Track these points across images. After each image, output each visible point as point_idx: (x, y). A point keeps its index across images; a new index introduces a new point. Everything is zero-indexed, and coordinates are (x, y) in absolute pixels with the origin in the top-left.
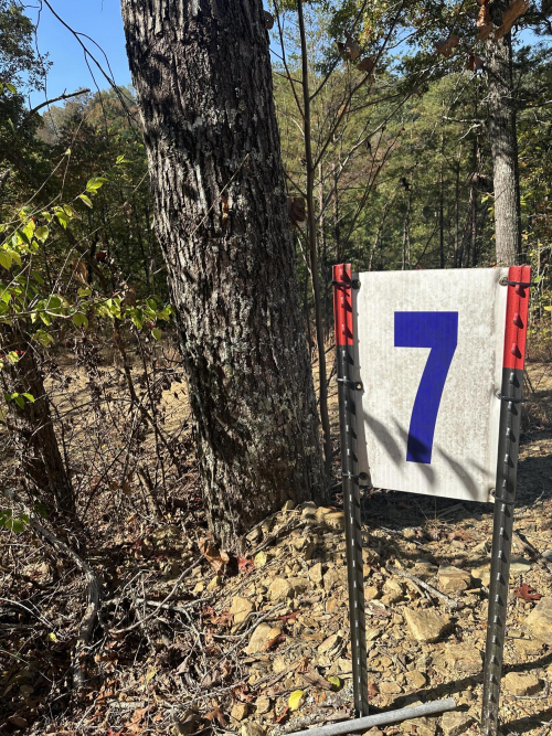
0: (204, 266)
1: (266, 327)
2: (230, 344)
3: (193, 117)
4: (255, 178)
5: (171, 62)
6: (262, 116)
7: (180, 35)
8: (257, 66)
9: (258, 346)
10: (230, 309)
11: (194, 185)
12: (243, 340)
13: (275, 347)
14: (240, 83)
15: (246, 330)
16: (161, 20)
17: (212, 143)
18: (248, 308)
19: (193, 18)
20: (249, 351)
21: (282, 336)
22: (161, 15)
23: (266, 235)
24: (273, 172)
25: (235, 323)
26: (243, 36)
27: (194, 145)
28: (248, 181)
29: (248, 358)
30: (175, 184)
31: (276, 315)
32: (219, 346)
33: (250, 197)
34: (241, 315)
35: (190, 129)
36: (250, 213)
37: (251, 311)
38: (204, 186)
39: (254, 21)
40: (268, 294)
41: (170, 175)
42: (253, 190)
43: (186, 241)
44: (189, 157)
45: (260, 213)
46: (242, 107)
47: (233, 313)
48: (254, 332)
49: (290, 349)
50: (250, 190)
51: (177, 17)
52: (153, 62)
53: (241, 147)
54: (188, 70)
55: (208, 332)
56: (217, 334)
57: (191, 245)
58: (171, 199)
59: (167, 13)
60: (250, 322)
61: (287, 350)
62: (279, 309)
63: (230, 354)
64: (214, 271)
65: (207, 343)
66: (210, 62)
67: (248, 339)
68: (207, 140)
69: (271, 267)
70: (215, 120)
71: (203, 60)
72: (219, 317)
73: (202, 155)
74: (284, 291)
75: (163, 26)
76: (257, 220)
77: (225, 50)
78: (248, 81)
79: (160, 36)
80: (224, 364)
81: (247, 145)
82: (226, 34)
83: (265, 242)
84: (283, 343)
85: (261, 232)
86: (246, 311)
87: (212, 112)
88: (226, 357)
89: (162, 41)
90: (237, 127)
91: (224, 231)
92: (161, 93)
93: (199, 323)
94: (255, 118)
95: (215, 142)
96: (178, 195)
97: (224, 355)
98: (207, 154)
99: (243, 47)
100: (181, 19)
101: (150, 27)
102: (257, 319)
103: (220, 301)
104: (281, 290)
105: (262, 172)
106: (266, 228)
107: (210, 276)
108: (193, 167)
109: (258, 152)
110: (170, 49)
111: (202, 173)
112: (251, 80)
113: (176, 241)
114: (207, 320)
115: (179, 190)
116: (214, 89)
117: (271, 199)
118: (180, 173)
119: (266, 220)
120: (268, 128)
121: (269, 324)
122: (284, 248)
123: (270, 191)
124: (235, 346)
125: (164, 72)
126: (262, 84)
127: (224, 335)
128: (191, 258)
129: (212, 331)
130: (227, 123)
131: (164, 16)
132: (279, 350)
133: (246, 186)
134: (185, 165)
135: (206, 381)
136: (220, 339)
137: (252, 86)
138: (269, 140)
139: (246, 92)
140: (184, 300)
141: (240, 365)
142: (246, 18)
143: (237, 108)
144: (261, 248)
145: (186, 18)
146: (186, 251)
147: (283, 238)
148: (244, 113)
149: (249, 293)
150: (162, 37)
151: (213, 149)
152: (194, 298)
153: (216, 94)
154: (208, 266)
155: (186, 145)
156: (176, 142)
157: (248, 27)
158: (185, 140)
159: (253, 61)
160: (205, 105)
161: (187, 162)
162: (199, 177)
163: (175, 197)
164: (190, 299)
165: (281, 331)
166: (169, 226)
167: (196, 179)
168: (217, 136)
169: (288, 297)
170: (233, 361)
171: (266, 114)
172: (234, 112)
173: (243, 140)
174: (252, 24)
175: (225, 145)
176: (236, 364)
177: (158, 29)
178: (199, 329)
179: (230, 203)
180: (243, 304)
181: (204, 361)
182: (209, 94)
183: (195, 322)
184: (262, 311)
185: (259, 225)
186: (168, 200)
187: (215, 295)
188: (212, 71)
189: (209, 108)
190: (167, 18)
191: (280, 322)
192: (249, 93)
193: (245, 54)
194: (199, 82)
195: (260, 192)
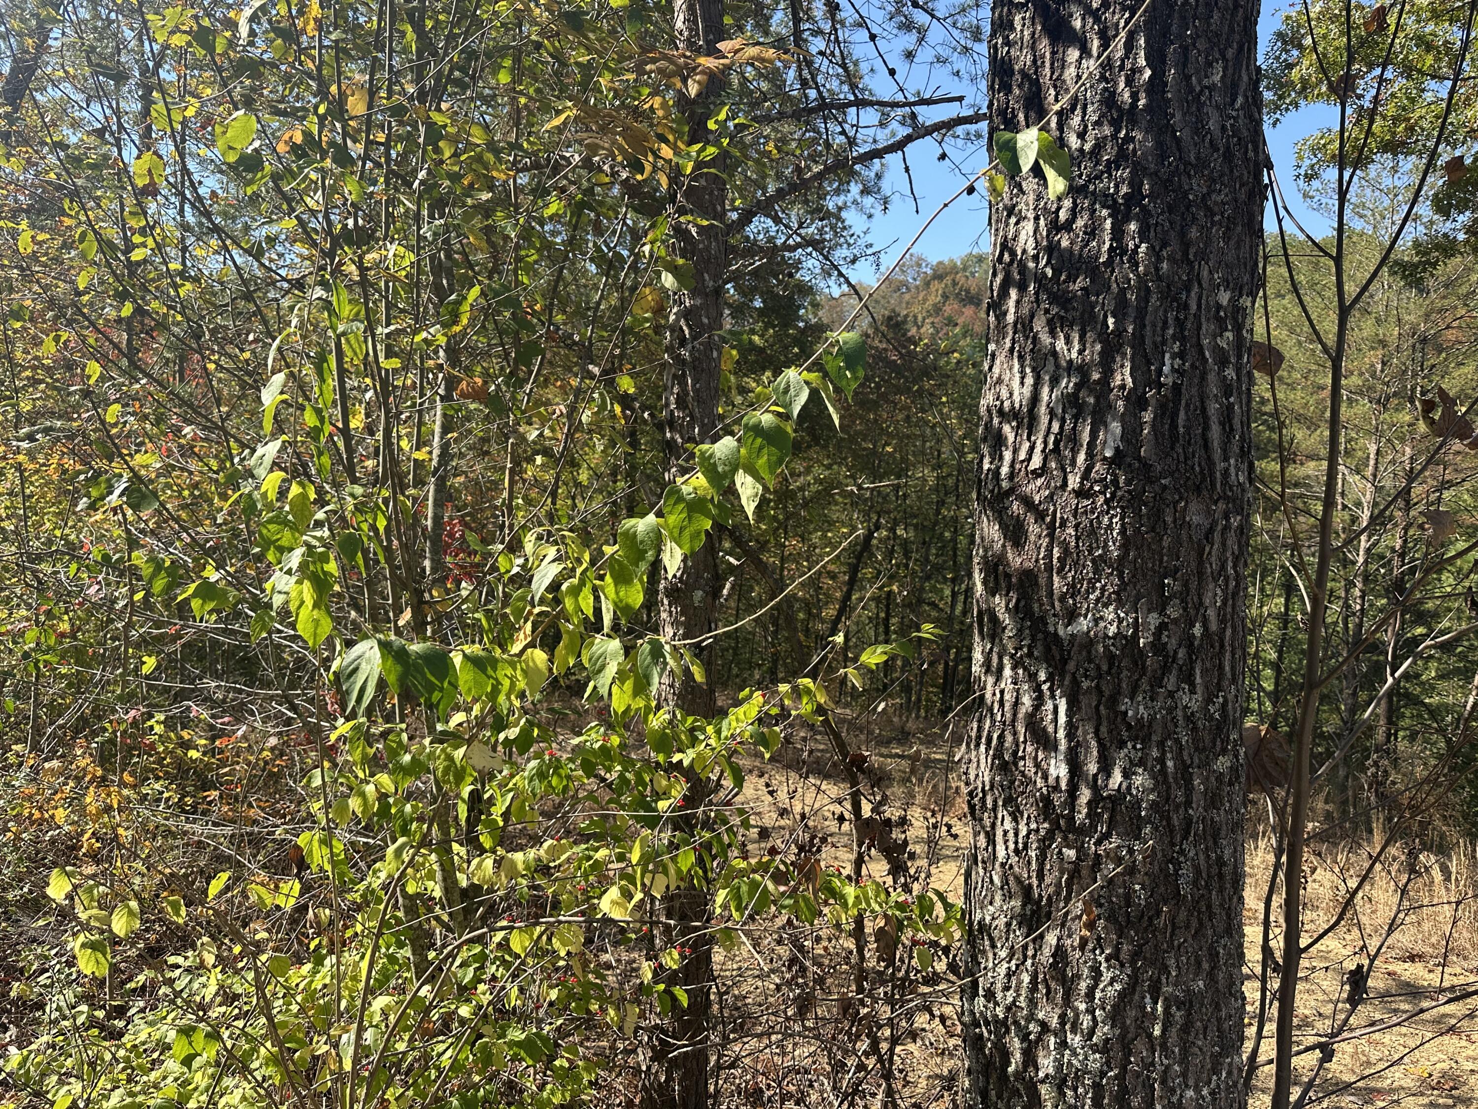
0: (1041, 876)
1: (1150, 1036)
2: (1063, 1045)
3: (1072, 616)
4: (1177, 741)
5: (1048, 519)
6: (1214, 626)
7: (1074, 481)
8: (1217, 536)
9: (1124, 1069)
10: (1078, 976)
11: (1051, 729)
12: (1095, 1049)
13: (1163, 1082)
14: (1177, 570)
15: (1102, 1031)
16: (1043, 451)
17: (1098, 668)
18: (1118, 987)
19: (1105, 459)
20: (1103, 1074)
21: (1184, 1060)
22: (1045, 443)
23: (1182, 852)
24: (1219, 728)
25: (1082, 1007)
26: (1198, 489)
27: (1065, 661)
28: (1161, 745)
29: (1097, 1087)
30: (1015, 715)
31: (1178, 1015)
32: (1039, 1039)
33: (1160, 778)
34: (1098, 995)
35: (1061, 632)
36: (1154, 805)
37: (1122, 994)
38: (1070, 736)
39: (1226, 459)
40: (1165, 969)
41: (1007, 697)
42: (1170, 764)
43: (1015, 820)
44: (1050, 678)
45: (1178, 806)
46: (1173, 612)
47: (1083, 985)
48: (1122, 1037)
49: (1197, 1090)
50: (1162, 761)
51: (1075, 452)
52: (1016, 507)
53: (1157, 682)
54: (1078, 538)
55: (1022, 1002)
56: (1041, 1015)
57: (1023, 832)
58: (1001, 737)
59: (1057, 443)
60: (1115, 1016)
61: (1190, 1093)
62: (1188, 1003)
63: (1059, 1068)
64: (1058, 893)
65: (1016, 1023)
66: (1123, 532)
67: (1104, 1048)
68: (1090, 661)
69: (1183, 915)
70: (1112, 630)
71: (1110, 527)
72: (1053, 985)
73: (1076, 683)
74: (1206, 966)
75: (1045, 460)
76: (1169, 819)
77: (1157, 515)
78: (1194, 565)
79: (1037, 474)
80: (1043, 1082)
81: (1171, 681)
82: (1165, 488)
83: (1178, 866)
84: (1184, 1075)
85: (1173, 845)
86: (1111, 992)
87: (1109, 613)
88: (1051, 1071)
89: (1039, 482)
90: (1157, 646)
91: (1093, 827)
92: (1019, 560)
93: (1009, 975)
94: (1197, 630)
95: (1105, 667)
96: (1015, 734)
97: (1046, 1064)
98: (1085, 684)
99: (1194, 507)
100: (1081, 457)
101: (1022, 456)
102: (1132, 1013)
103: (1059, 952)
104: (1199, 963)
105: (1195, 729)
106: (1185, 837)
107: (1050, 898)
108: (1053, 697)
109: (1193, 692)
110: (1051, 497)
111: (1070, 713)
112: (1201, 563)
113: (995, 809)
114: (1026, 978)
115: (1021, 729)
116: (1121, 576)
117: (1205, 781)
118: (1027, 701)
119: (1188, 822)
120: (1222, 646)
121: (1157, 1032)
122: (1221, 876)
123: (1205, 764)
124: (1074, 1054)
125: (1033, 529)
126: (1223, 567)
127: (1054, 1022)
128: (1017, 852)
129: (1032, 1003)
130: (1135, 637)
131: (1051, 446)
132: (1173, 1091)
133: (1155, 753)
134: (1038, 689)
135: (999, 1097)
136: (1044, 1026)
137: (1200, 574)
138: (1221, 667)
139: (1186, 584)
140: (988, 919)
141: (1077, 1097)
142: (1209, 459)
143: (1162, 612)
144: (1168, 875)
145: (1090, 455)
146: (1011, 835)
147: (1220, 858)
148: (1175, 621)
149: (1124, 956)
150: (1041, 476)
151: (1100, 676)
152: (1008, 925)
153: (1123, 586)
154: (1048, 880)
155: (1048, 659)
156: (1030, 647)
157: (1212, 474)
158: (1048, 649)
159: (1211, 530)
160: (1098, 600)
161: (1045, 687)
162: (1062, 719)
163: (1009, 738)
164: (1002, 921)
165: (1185, 1051)
166: (987, 779)
167: (1055, 720)
168: (1111, 658)
169: (1211, 977)
170: (1064, 1081)
171: (1222, 621)
172: (1154, 620)
173: (1165, 669)
174: (1221, 466)
175: (1125, 673)
176: (1069, 1093)
177: (1036, 462)
178: (1007, 988)
179: (1117, 778)
180: (1107, 976)
181: (1005, 1055)
182: (1110, 583)
183: (1002, 970)
184: (1148, 1000)
185: (1171, 830)
186: (995, 736)
187: (1051, 939)
188: (1125, 547)
189: (1106, 605)
190: (1056, 450)
191: (1186, 1028)
192: (1193, 586)
193: (1196, 519)
194: (1093, 561)
195: (1184, 770)
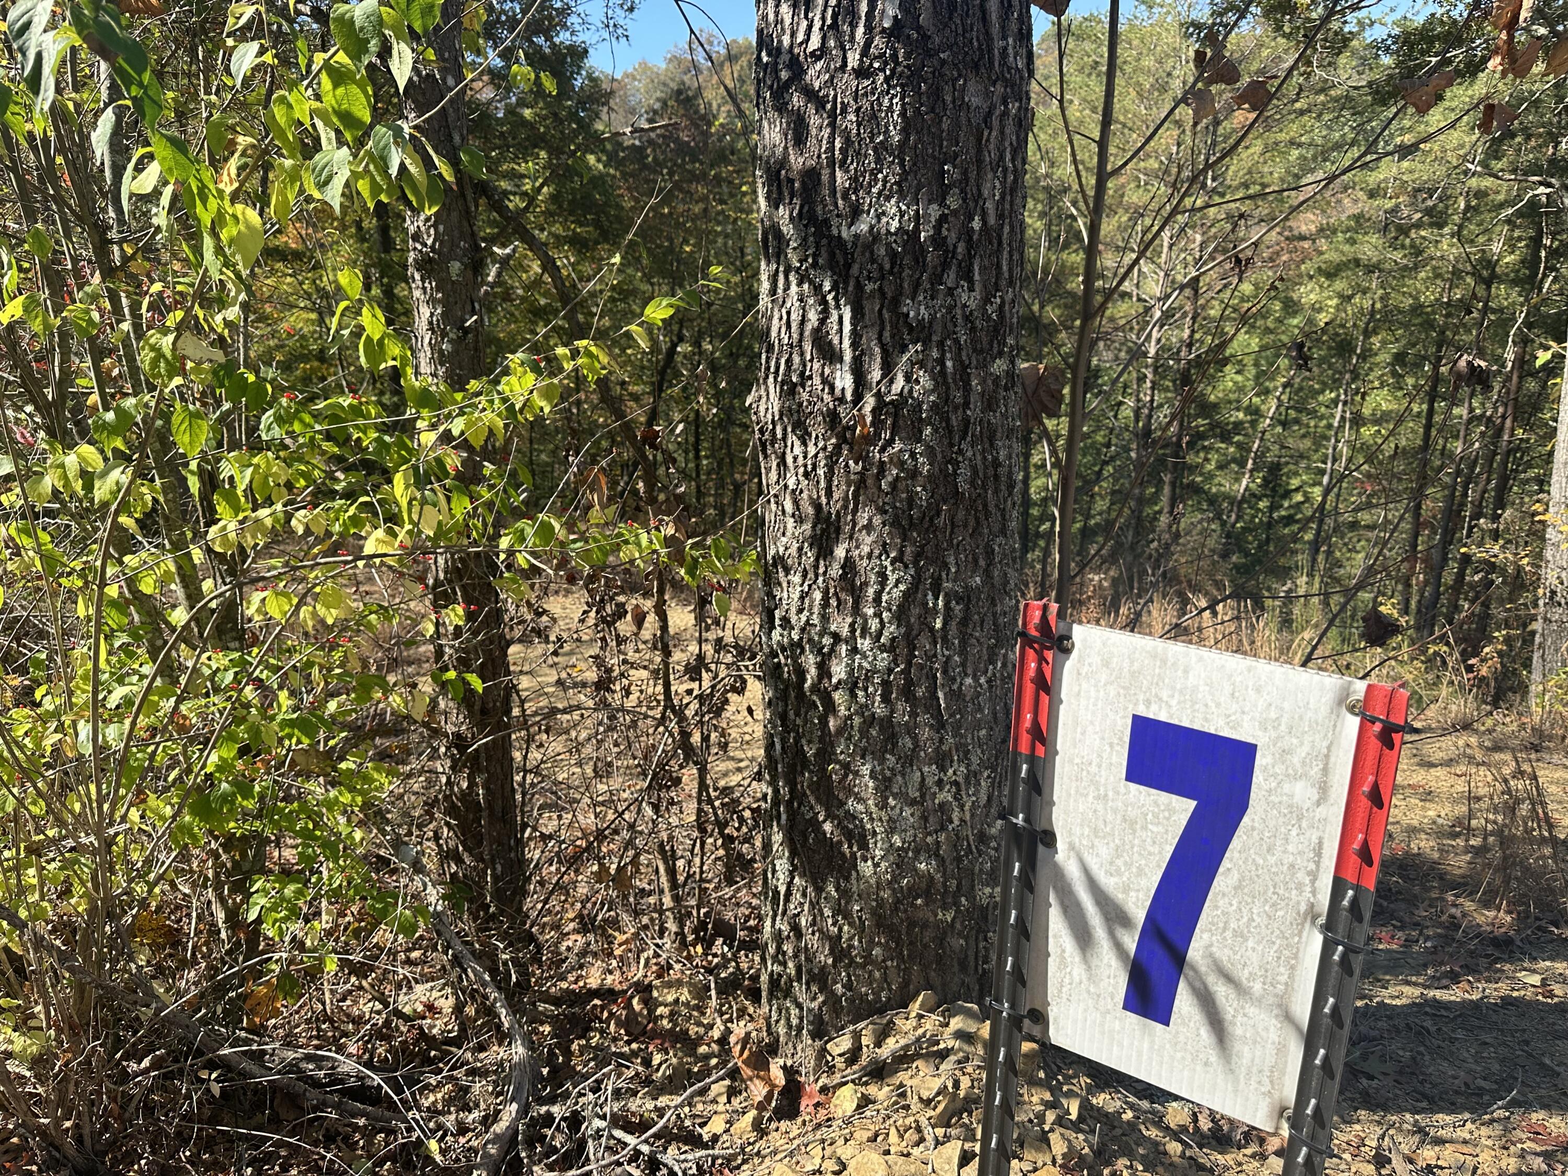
0: (829, 494)
1: (932, 629)
2: (854, 650)
3: (856, 212)
4: (956, 341)
5: (829, 106)
6: (992, 221)
7: (853, 60)
8: (995, 123)
9: (909, 664)
10: (866, 584)
11: (836, 341)
12: (883, 649)
13: (945, 672)
14: (956, 156)
15: (891, 630)
16: (821, 29)
17: (881, 268)
18: (902, 587)
19: (884, 30)
20: (890, 671)
21: (963, 652)
22: (823, 19)
23: (960, 451)
24: (996, 330)
25: (870, 611)
26: (976, 67)
27: (848, 266)
28: (941, 345)
29: (886, 684)
30: (801, 334)
31: (958, 608)
32: (832, 650)
33: (940, 379)
34: (885, 597)
35: (844, 234)
36: (934, 407)
37: (906, 594)
38: (854, 345)
39: (1004, 38)
40: (946, 566)
41: (794, 316)
42: (949, 364)
43: (804, 444)
44: (835, 287)
45: (956, 408)
46: (953, 202)
47: (871, 591)
48: (907, 635)
49: (976, 678)
50: (941, 362)
51: (853, 26)
52: (797, 100)
53: (937, 279)
54: (859, 125)
55: (815, 620)
56: (833, 628)
57: (812, 450)
58: (789, 362)
59: (835, 16)
60: (900, 616)
61: (969, 681)
62: (966, 597)
63: (851, 672)
64: (845, 507)
65: (810, 640)
66: (903, 114)
67: (891, 648)
68: (873, 261)
69: (961, 514)
70: (895, 224)
71: (890, 109)
72: (843, 596)
73: (859, 287)
74: (982, 563)
75: (824, 39)
76: (948, 420)
77: (936, 94)
78: (973, 152)
79: (816, 56)
80: (836, 688)
81: (950, 278)
82: (943, 62)
83: (956, 464)
84: (963, 665)
85: (952, 445)
86: (896, 593)
87: (891, 207)
88: (843, 676)
89: (819, 66)
90: (938, 240)
91: (877, 435)
92: (800, 160)
93: (802, 598)
94: (976, 224)
95: (887, 266)
96: (802, 354)
97: (839, 671)
98: (869, 287)
99: (972, 86)
100: (860, 30)
101: (800, 37)
102: (915, 611)
103: (849, 565)
104: (976, 561)
105: (973, 329)
106: (963, 438)
107: (838, 512)
108: (838, 307)
109: (971, 289)
110: (830, 82)
111: (854, 321)
112: (979, 151)
113: (784, 438)
114: (818, 596)
115: (808, 347)
116: (902, 165)
117: (983, 382)
118: (813, 317)
119: (966, 422)
120: (1000, 243)
121: (938, 624)
122: (996, 477)
123: (984, 365)
124: (865, 657)
125: (814, 121)
126: (1002, 158)
127: (845, 632)
128: (806, 475)
129: (825, 618)
130: (917, 231)
131: (829, 22)
132: (953, 680)
133: (935, 354)
134: (824, 302)
135: (797, 714)
136: (836, 637)
137: (979, 162)
138: (999, 266)
139: (965, 173)
140: (781, 550)
141: (867, 696)
142: (987, 33)
143: (942, 204)
144: (947, 475)
145: (869, 28)
146: (801, 461)
147: (996, 459)
148: (955, 213)
149: (908, 557)
150: (819, 58)
151: (882, 278)
152: (800, 549)
153: (904, 174)
154: (836, 496)
155: (832, 265)
156: (815, 256)
157: (990, 50)
158: (832, 255)
159: (990, 114)
160: (880, 194)
161: (830, 297)
162: (847, 327)
163: (796, 359)
164: (793, 551)
165: (964, 643)
166: (776, 409)
167: (840, 331)
168: (893, 255)
169: (987, 574)
170: (855, 684)
171: (1000, 216)
172: (934, 211)
173: (945, 265)
174: (999, 44)
175: (907, 272)
176: (860, 693)
177: (815, 42)
178: (800, 611)
179: (899, 383)
180: (892, 578)
181: (801, 673)
182: (891, 173)
183: (796, 596)
184: (930, 596)
185: (949, 429)
186: (783, 361)
187: (840, 552)
188: (905, 131)
189: (888, 199)
190: (834, 26)
191: (964, 622)
192: (973, 175)
193: (975, 101)
194: (875, 149)
195: (963, 369)
